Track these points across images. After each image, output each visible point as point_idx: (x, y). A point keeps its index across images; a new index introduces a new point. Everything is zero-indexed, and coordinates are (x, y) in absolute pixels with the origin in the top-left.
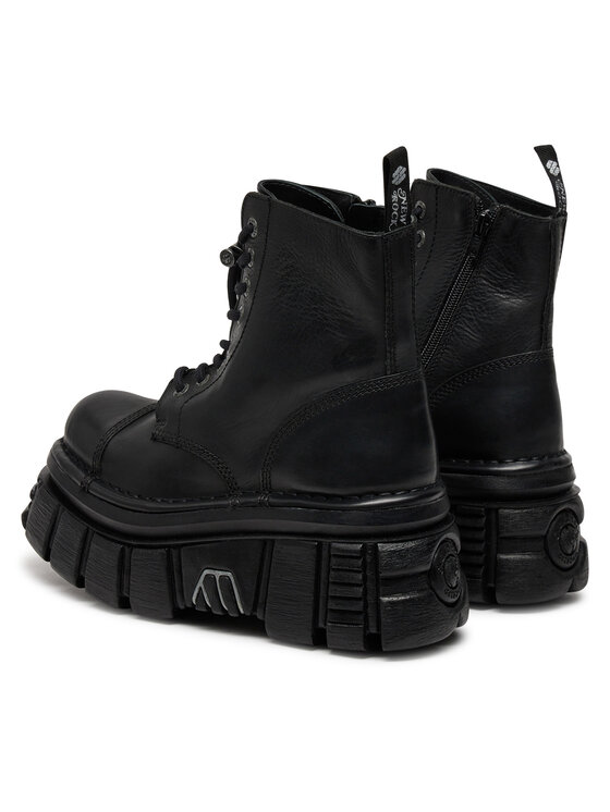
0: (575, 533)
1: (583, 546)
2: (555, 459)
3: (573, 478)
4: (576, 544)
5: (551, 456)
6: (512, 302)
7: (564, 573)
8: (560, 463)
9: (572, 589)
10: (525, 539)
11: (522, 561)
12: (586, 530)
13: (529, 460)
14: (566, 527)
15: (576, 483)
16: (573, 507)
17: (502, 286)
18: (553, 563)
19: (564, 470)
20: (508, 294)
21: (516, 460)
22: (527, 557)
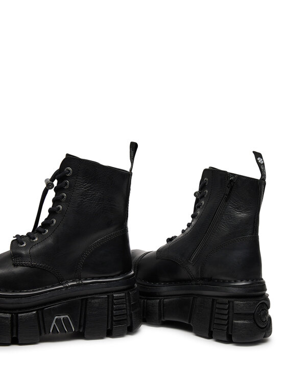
0: (267, 313)
1: (270, 318)
2: (259, 281)
3: (266, 290)
4: (267, 318)
5: (257, 280)
6: (242, 215)
7: (262, 330)
8: (261, 283)
9: (265, 337)
10: (245, 314)
11: (243, 324)
12: (271, 312)
13: (247, 281)
14: (263, 310)
15: (267, 292)
16: (266, 302)
17: (238, 208)
18: (257, 325)
19: (263, 286)
20: (240, 211)
21: (242, 281)
22: (246, 322)
